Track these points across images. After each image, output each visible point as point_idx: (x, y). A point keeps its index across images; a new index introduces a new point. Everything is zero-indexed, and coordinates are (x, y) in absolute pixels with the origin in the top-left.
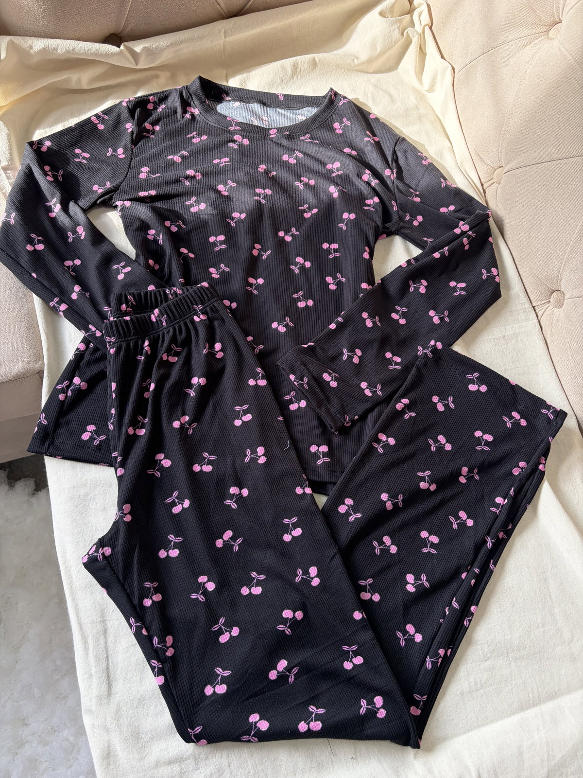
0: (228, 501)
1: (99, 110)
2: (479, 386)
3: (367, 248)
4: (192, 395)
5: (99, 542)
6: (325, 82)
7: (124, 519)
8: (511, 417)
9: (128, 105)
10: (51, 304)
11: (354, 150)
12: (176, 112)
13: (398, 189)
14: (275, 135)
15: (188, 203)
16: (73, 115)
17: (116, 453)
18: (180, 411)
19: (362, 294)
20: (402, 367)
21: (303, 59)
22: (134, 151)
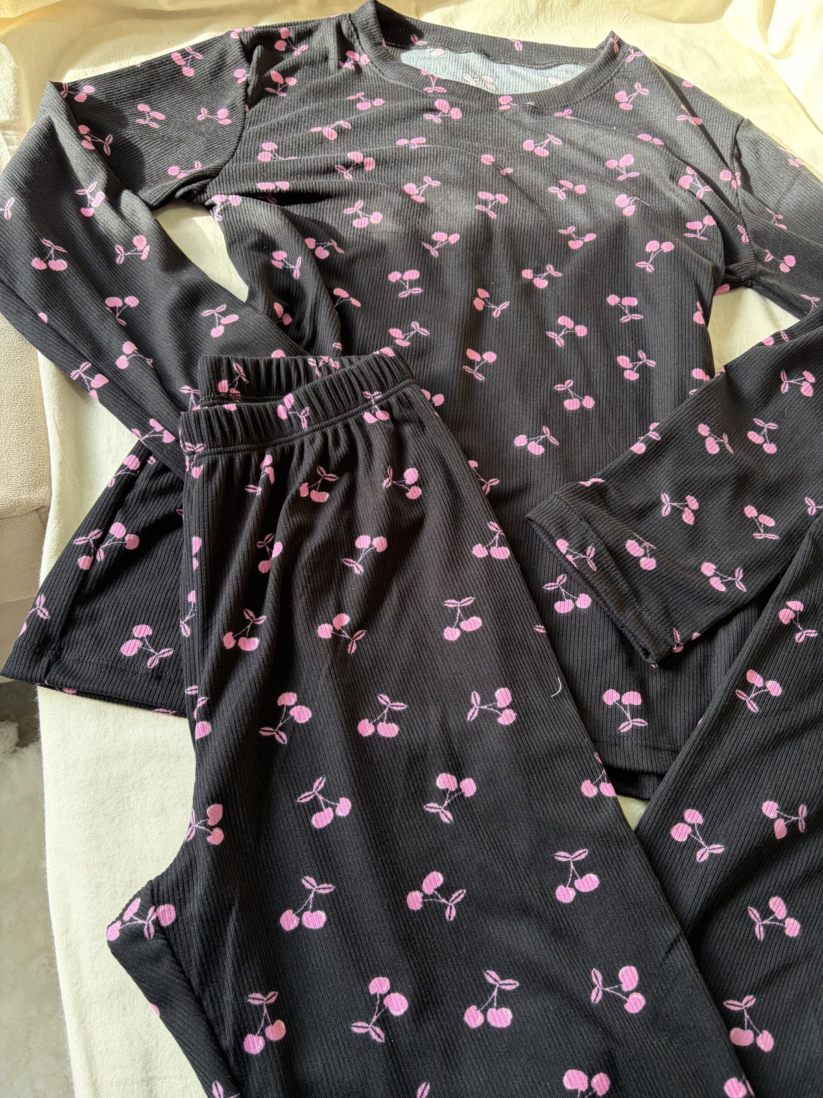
0: (431, 805)
1: (187, 45)
3: (699, 306)
4: (356, 571)
5: (149, 892)
7: (209, 839)
9: (240, 39)
10: (75, 374)
11: (657, 137)
12: (326, 58)
13: (745, 205)
14: (509, 107)
15: (349, 211)
17: (194, 687)
18: (332, 602)
19: (694, 390)
20: (780, 536)
22: (248, 115)
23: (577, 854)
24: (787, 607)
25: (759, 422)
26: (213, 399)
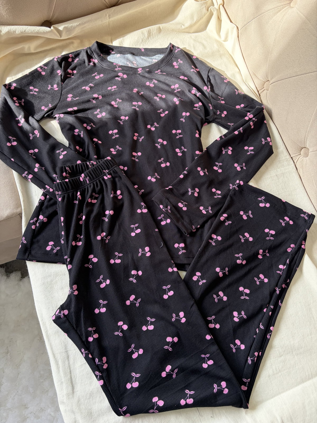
0: (131, 279)
1: (41, 64)
2: (265, 204)
3: (197, 131)
4: (106, 221)
5: (61, 307)
6: (166, 40)
7: (74, 293)
8: (284, 220)
9: (57, 60)
10: (24, 175)
11: (185, 77)
12: (85, 62)
13: (212, 97)
14: (141, 72)
15: (95, 113)
16: (27, 68)
17: (66, 256)
18: (100, 230)
19: (197, 157)
20: (222, 196)
21: (154, 28)
22: (63, 86)
23: (168, 286)
24: (223, 216)
25: (217, 163)
26: (62, 178)
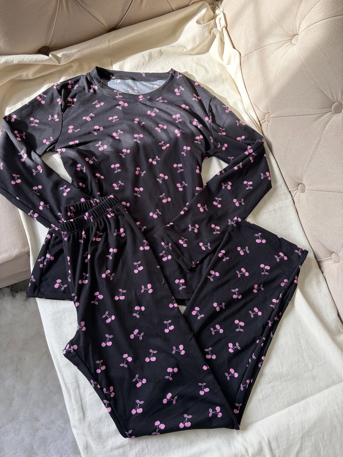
0: (134, 314)
1: (40, 92)
2: (262, 240)
3: (198, 167)
4: (110, 258)
5: (71, 342)
6: (168, 63)
7: (82, 330)
8: (279, 256)
9: (57, 88)
10: (29, 214)
11: (187, 105)
12: (84, 89)
13: (213, 128)
14: (142, 99)
15: (97, 145)
16: (26, 96)
17: (74, 294)
18: (105, 268)
19: (197, 194)
20: (220, 232)
21: (154, 51)
22: (63, 116)
23: (169, 321)
24: (221, 253)
25: (216, 198)
26: (67, 218)
